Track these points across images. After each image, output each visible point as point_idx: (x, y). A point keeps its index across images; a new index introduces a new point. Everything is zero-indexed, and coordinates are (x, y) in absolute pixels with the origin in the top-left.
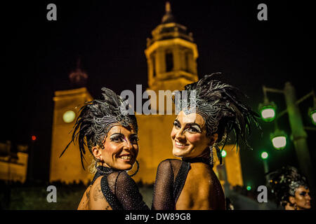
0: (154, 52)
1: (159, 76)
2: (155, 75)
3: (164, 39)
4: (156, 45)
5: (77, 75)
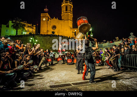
0: (63, 6)
1: (64, 12)
2: (63, 11)
3: (66, 3)
4: (64, 4)
5: (46, 10)
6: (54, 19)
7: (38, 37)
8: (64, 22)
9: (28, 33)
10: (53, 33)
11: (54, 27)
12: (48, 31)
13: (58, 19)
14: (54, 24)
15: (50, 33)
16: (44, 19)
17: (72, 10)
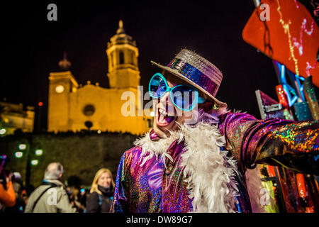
0: (113, 52)
2: (113, 65)
4: (114, 47)
5: (64, 63)
6: (89, 86)
7: (42, 141)
8: (117, 92)
9: (12, 131)
10: (89, 124)
11: (89, 109)
12: (70, 122)
13: (100, 86)
14: (89, 101)
15: (78, 126)
16: (60, 89)
17: (136, 61)
